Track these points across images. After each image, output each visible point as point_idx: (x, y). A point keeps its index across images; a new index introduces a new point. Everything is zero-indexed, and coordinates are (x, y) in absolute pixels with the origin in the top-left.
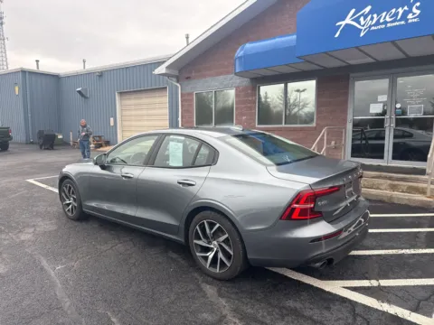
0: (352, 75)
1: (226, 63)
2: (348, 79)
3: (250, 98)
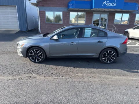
0: (93, 13)
1: (59, 3)
3: (68, 15)
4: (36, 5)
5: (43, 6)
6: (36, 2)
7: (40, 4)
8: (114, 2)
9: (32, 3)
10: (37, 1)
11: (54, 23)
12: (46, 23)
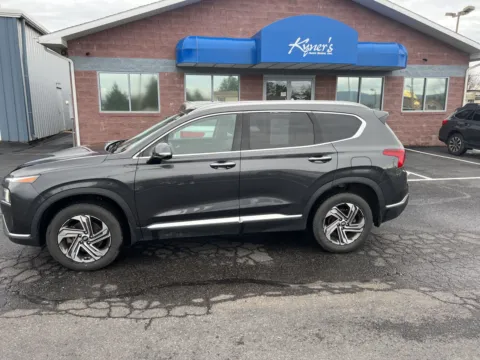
0: (265, 76)
1: (145, 46)
2: (261, 78)
3: (178, 85)
4: (62, 50)
5: (88, 54)
6: (59, 41)
7: (78, 48)
8: (326, 42)
9: (46, 46)
10: (64, 38)
11: (130, 112)
12: (101, 111)
